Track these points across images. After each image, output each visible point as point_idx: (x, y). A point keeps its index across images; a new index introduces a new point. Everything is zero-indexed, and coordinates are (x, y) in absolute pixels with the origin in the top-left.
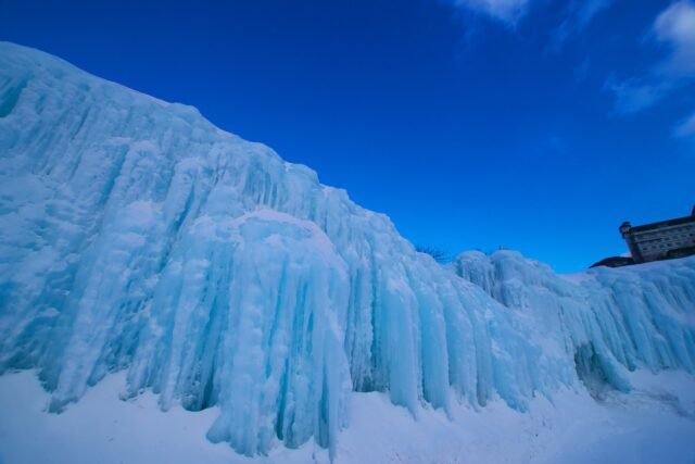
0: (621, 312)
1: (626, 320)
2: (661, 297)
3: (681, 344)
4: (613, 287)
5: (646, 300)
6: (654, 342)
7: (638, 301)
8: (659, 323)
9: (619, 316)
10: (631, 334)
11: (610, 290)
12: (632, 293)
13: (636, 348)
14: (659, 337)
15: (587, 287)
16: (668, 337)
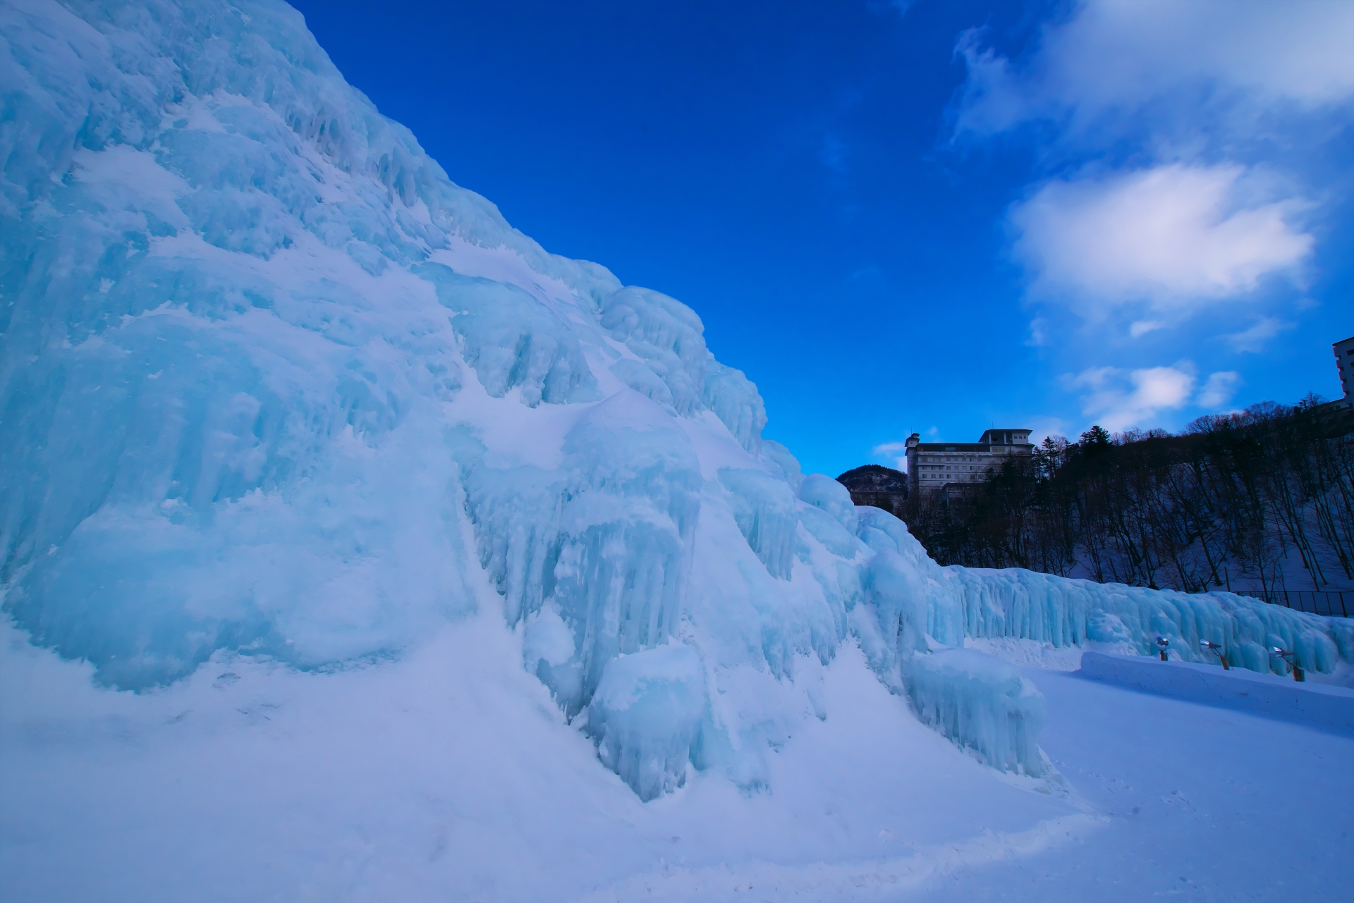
0: (967, 601)
1: (968, 608)
2: (989, 594)
3: (990, 624)
4: (966, 585)
5: (981, 596)
6: (979, 621)
7: (978, 596)
8: (984, 611)
9: (965, 604)
10: (968, 616)
11: (965, 586)
12: (976, 590)
13: (968, 625)
14: (982, 619)
15: (953, 582)
16: (985, 620)
